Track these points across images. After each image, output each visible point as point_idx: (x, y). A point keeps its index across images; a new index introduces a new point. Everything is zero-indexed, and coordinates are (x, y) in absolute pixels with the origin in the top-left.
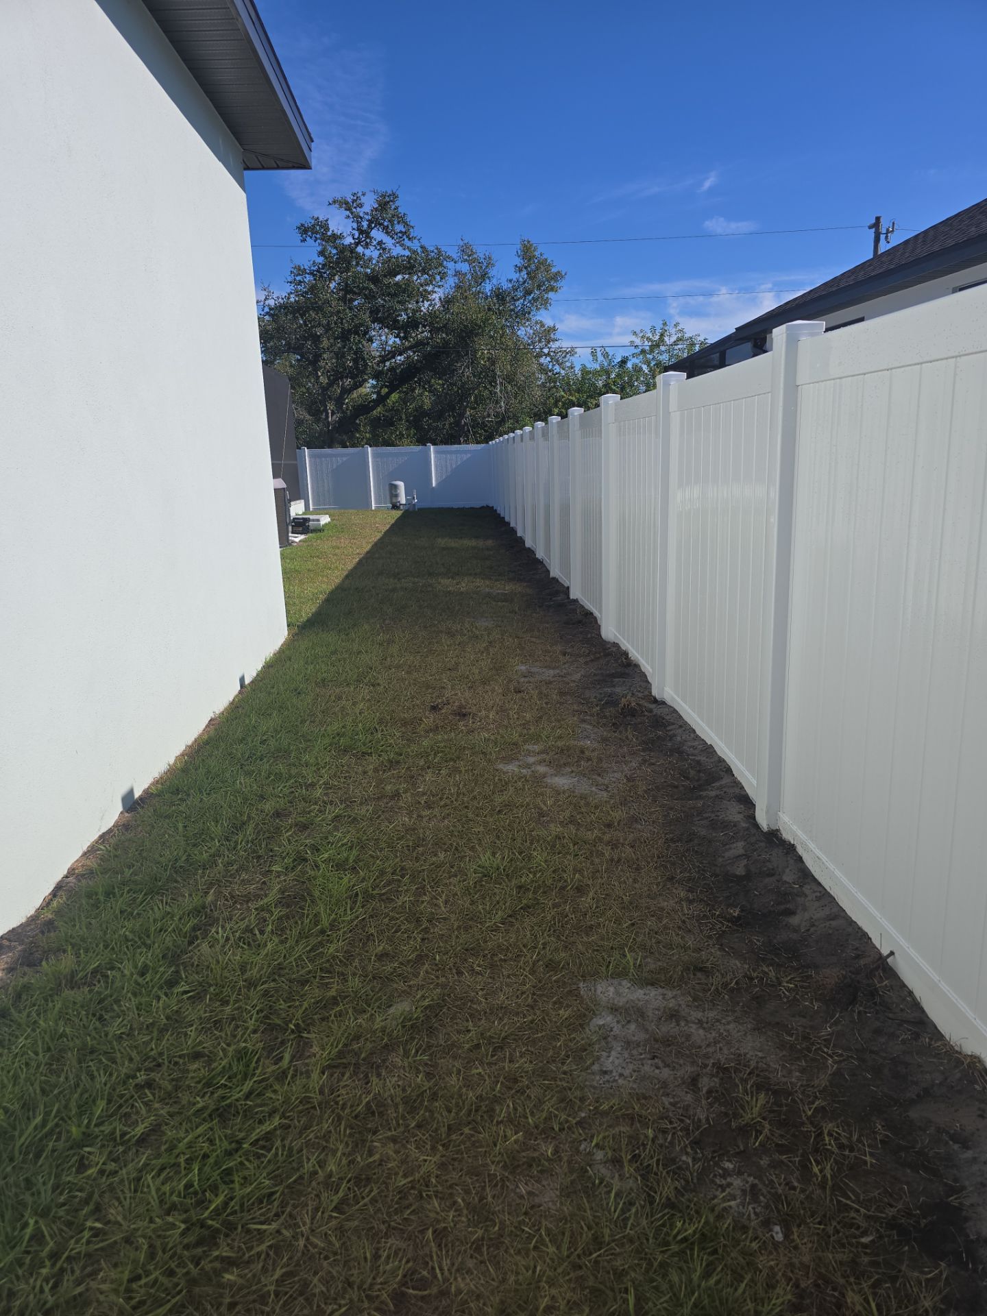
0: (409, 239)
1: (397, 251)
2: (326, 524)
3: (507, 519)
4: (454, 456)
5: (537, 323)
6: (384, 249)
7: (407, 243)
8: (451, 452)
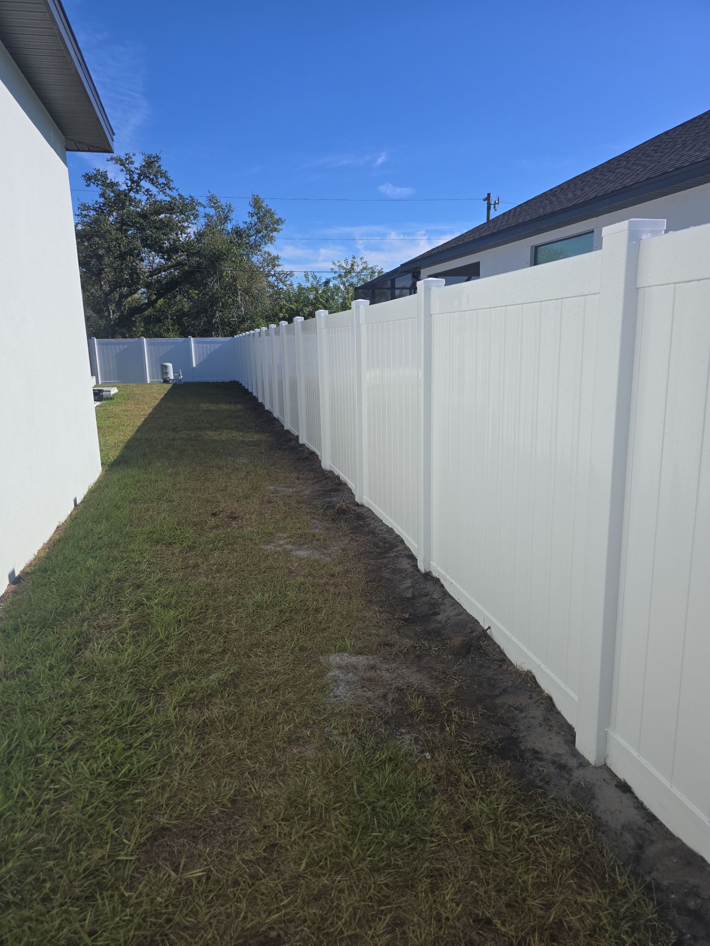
0: (170, 189)
1: (160, 197)
2: (115, 394)
3: (250, 390)
4: (208, 345)
5: (265, 253)
6: (151, 195)
7: (168, 191)
8: (206, 343)
